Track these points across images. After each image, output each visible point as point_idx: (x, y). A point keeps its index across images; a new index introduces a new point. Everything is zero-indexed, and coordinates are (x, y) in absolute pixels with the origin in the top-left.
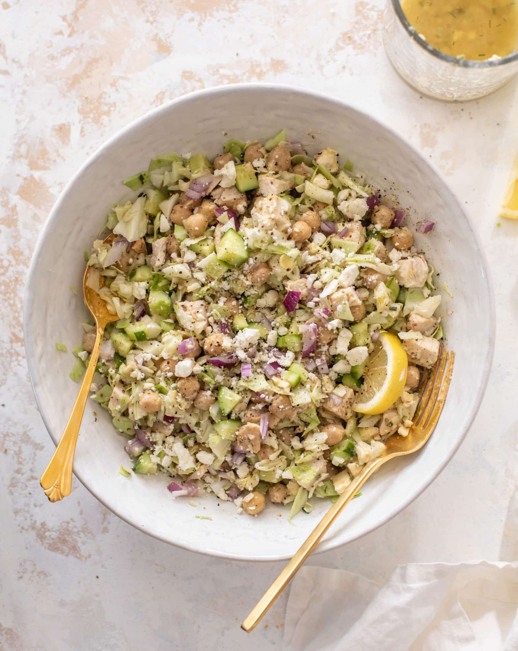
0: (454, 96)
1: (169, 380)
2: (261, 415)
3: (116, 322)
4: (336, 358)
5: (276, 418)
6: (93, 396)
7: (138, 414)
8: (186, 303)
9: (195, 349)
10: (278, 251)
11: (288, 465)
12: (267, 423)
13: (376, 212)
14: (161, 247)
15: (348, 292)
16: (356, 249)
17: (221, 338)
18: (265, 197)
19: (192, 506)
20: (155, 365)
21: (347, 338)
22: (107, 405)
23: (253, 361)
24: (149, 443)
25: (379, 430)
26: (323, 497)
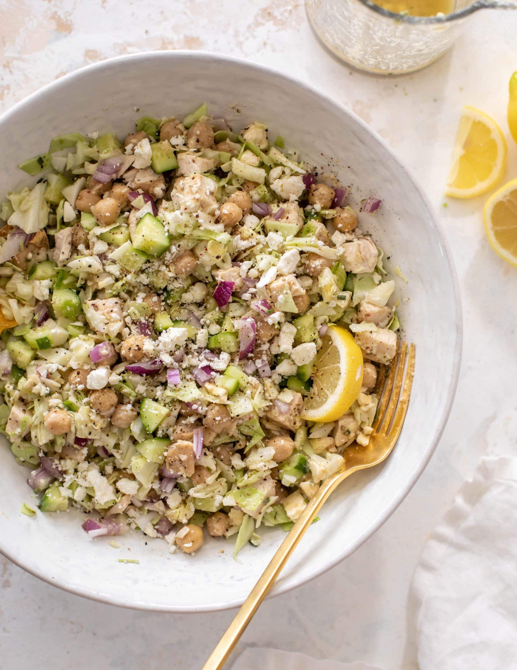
1: (80, 394)
2: (194, 430)
3: (13, 329)
4: (279, 358)
5: (212, 433)
7: (43, 438)
8: (97, 302)
9: (110, 355)
10: (205, 237)
11: (229, 489)
12: (202, 439)
13: (314, 191)
14: (65, 238)
15: (289, 281)
16: (295, 232)
17: (141, 340)
18: (186, 177)
19: (114, 547)
20: (62, 377)
21: (291, 333)
22: (5, 429)
23: (181, 366)
24: (57, 472)
25: (334, 441)
26: (273, 525)
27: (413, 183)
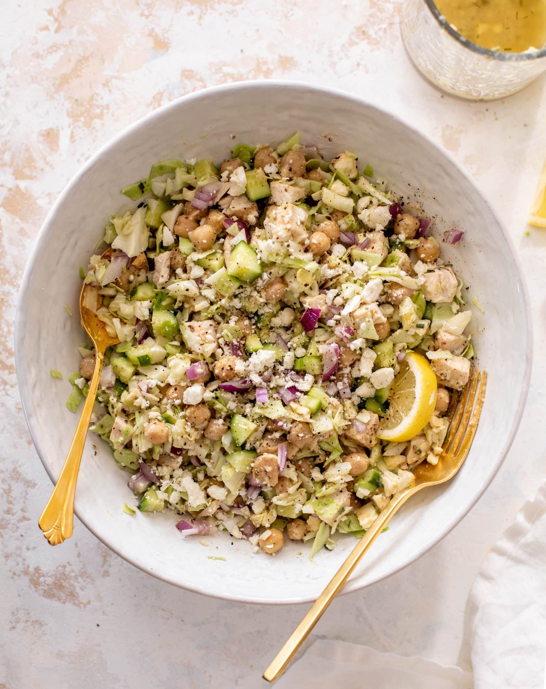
0: (480, 94)
1: (177, 408)
2: (279, 444)
3: (115, 345)
4: (359, 381)
5: (295, 448)
6: (93, 428)
7: (143, 446)
8: (193, 323)
9: (205, 374)
10: (294, 265)
11: (309, 499)
12: (286, 453)
13: (400, 221)
14: (164, 262)
15: (372, 309)
16: (379, 262)
17: (233, 361)
18: (279, 206)
19: (204, 545)
20: (160, 392)
21: (371, 358)
22: (109, 437)
23: (268, 386)
24: (155, 478)
25: (406, 459)
26: (347, 533)
27: (495, 218)
